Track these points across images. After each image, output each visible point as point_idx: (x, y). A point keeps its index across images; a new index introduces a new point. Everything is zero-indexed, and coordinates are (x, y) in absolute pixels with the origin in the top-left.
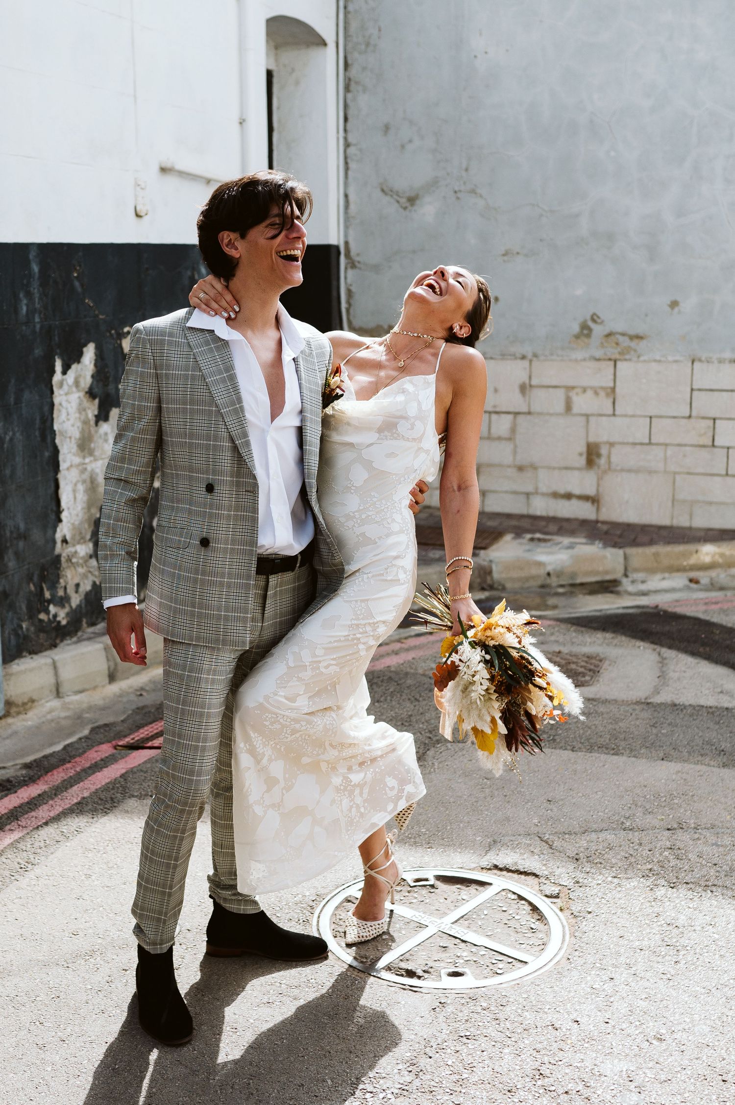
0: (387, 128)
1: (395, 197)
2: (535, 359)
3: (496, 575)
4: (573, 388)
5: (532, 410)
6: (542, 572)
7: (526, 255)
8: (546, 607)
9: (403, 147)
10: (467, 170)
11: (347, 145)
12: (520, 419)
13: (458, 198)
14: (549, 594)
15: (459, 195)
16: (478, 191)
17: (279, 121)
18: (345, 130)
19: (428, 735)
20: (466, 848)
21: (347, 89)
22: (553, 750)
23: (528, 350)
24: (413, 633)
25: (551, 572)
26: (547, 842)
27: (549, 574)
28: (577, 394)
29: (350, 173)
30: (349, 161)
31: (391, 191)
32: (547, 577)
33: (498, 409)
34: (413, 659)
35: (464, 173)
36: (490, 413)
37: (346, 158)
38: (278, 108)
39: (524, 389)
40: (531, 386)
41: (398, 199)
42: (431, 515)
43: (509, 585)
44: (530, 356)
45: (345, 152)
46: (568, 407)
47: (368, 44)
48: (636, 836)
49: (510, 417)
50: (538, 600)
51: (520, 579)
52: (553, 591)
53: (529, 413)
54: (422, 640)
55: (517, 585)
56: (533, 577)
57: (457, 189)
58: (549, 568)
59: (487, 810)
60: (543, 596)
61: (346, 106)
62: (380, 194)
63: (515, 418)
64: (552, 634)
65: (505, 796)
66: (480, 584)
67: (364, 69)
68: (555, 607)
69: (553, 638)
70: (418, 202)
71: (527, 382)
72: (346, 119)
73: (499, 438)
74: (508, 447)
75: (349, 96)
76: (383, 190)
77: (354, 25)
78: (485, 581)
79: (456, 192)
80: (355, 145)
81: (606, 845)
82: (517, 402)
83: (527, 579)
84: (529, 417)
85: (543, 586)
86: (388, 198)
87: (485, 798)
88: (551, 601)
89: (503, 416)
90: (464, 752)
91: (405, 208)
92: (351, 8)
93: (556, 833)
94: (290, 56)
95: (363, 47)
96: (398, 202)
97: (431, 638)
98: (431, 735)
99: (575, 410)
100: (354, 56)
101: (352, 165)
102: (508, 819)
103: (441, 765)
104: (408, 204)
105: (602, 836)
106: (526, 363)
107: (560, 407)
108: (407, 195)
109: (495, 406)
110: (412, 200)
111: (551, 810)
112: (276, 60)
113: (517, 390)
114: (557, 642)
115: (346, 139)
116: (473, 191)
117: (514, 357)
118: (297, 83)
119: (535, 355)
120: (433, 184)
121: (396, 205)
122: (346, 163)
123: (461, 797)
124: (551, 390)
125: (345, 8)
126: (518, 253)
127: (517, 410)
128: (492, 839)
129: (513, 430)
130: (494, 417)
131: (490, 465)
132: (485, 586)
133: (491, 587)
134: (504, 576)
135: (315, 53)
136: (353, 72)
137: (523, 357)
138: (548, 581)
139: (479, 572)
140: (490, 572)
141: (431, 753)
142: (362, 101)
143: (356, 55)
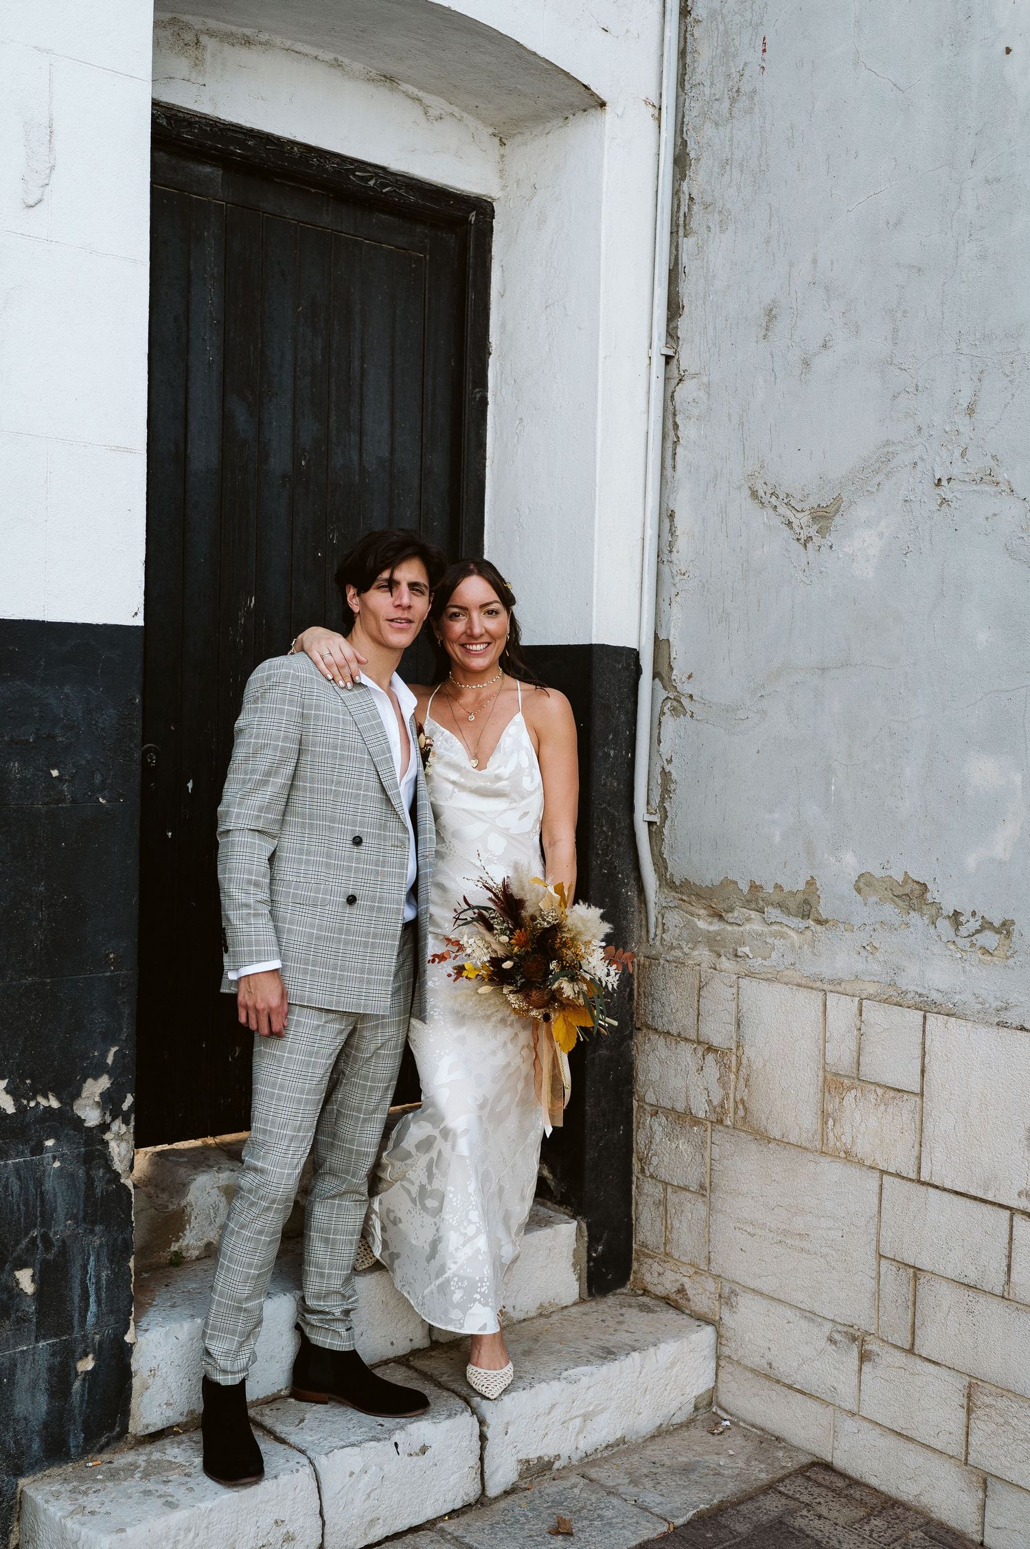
0: (770, 318)
1: (783, 509)
9: (806, 363)
10: (970, 411)
11: (674, 376)
13: (944, 502)
15: (946, 491)
16: (1003, 475)
17: (503, 326)
18: (670, 337)
29: (681, 453)
30: (680, 420)
31: (773, 494)
35: (963, 422)
37: (666, 410)
41: (789, 514)
45: (665, 394)
57: (941, 472)
61: (674, 273)
62: (749, 503)
67: (728, 167)
70: (838, 520)
72: (674, 309)
75: (685, 243)
76: (754, 494)
77: (707, 54)
80: (694, 376)
86: (766, 515)
91: (806, 542)
96: (790, 524)
101: (688, 431)
104: (814, 531)
108: (813, 501)
110: (823, 517)
112: (502, 171)
116: (988, 477)
120: (882, 462)
121: (788, 533)
122: (669, 425)
136: (697, 182)
142: (720, 254)
143: (709, 130)
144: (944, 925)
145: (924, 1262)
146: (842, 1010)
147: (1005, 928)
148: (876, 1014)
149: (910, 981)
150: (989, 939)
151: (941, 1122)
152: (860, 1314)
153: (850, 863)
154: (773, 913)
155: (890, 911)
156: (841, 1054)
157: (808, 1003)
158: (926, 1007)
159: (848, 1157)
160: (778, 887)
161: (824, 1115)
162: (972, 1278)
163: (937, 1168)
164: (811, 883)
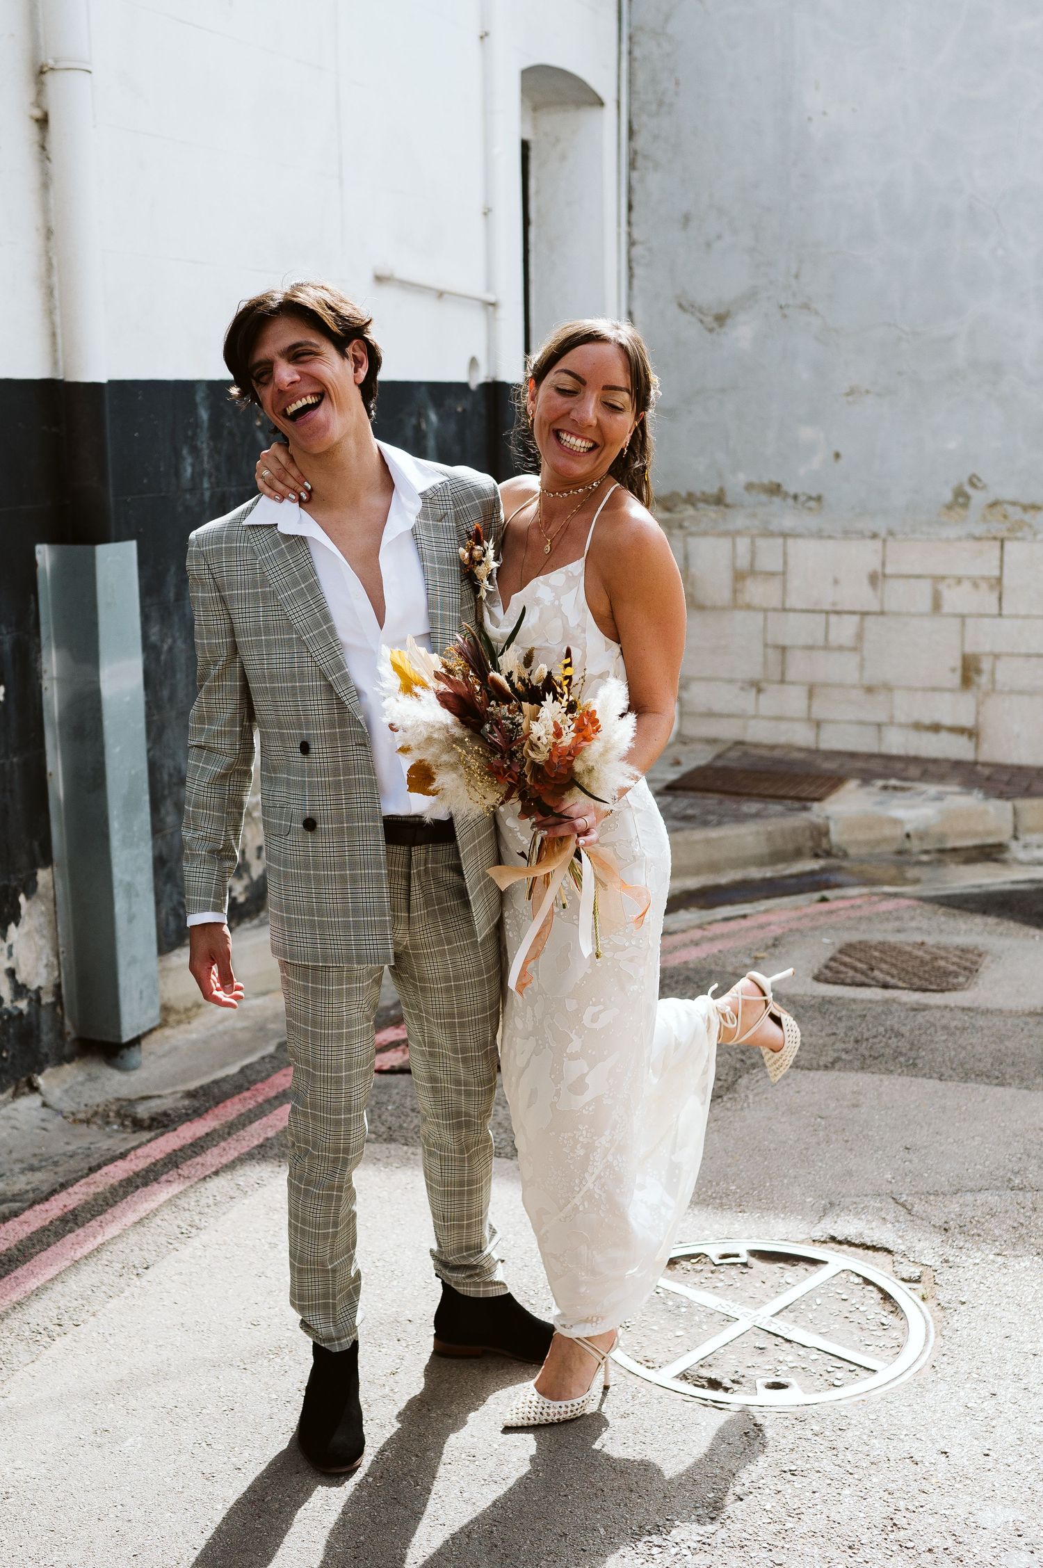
0: (686, 219)
1: (698, 314)
2: (890, 538)
3: (835, 837)
4: (943, 578)
5: (886, 609)
6: (899, 832)
7: (879, 395)
8: (905, 881)
9: (709, 245)
10: (797, 277)
11: (632, 243)
12: (870, 621)
13: (785, 316)
14: (908, 863)
15: (786, 311)
16: (813, 306)
17: (539, 211)
18: (629, 223)
19: (740, 1056)
20: (792, 1212)
21: (632, 165)
22: (913, 1079)
23: (880, 525)
24: (719, 917)
25: (912, 833)
26: (904, 1206)
27: (908, 836)
28: (949, 586)
29: (636, 282)
30: (634, 265)
31: (693, 306)
32: (906, 840)
33: (839, 608)
34: (720, 951)
35: (793, 282)
36: (827, 613)
37: (630, 261)
38: (537, 192)
39: (874, 579)
40: (884, 576)
41: (701, 317)
42: (745, 754)
43: (852, 851)
44: (883, 533)
45: (629, 252)
46: (937, 605)
47: (661, 103)
48: (1028, 1198)
49: (856, 618)
50: (893, 872)
51: (867, 843)
52: (914, 859)
53: (882, 613)
54: (733, 925)
55: (864, 851)
56: (886, 840)
57: (783, 304)
58: (909, 828)
59: (821, 1161)
60: (900, 866)
61: (630, 190)
62: (677, 310)
63: (862, 620)
64: (912, 918)
65: (847, 1141)
66: (812, 849)
67: (656, 137)
68: (916, 881)
69: (913, 924)
70: (729, 321)
71: (879, 569)
72: (630, 207)
73: (841, 648)
74: (851, 661)
75: (635, 175)
76: (681, 306)
77: (641, 78)
78: (819, 845)
79: (781, 307)
80: (642, 242)
81: (986, 1209)
82: (865, 597)
83: (878, 842)
84: (881, 619)
85: (900, 852)
86: (687, 316)
87: (819, 1144)
88: (912, 873)
89: (846, 617)
90: (790, 1081)
91: (711, 330)
92: (637, 53)
93: (917, 1193)
94: (554, 121)
95: (654, 107)
96: (701, 321)
97: (744, 923)
98: (744, 1058)
99: (946, 608)
100: (642, 121)
101: (638, 271)
102: (850, 1173)
103: (757, 1099)
104: (715, 325)
105: (981, 1197)
106: (877, 544)
107: (925, 604)
108: (715, 311)
109: (834, 604)
110: (721, 319)
111: (910, 1161)
112: (535, 126)
113: (865, 581)
114: (919, 929)
115: (629, 235)
116: (806, 306)
117: (861, 535)
118: (563, 158)
119: (891, 533)
120: (751, 296)
121: (699, 325)
122: (630, 268)
123: (785, 1142)
124: (912, 581)
125: (630, 53)
126: (868, 392)
127: (865, 609)
128: (828, 1201)
129: (860, 636)
130: (833, 619)
131: (827, 685)
132: (820, 852)
133: (829, 854)
134: (845, 837)
135: (588, 116)
136: (641, 142)
137: (874, 536)
138: (907, 845)
139: (812, 832)
140: (826, 833)
141: (743, 1081)
142: (653, 182)
143: (644, 118)
144: (790, 501)
145: (787, 642)
146: (743, 544)
147: (819, 499)
148: (761, 543)
149: (775, 525)
150: (812, 504)
151: (795, 582)
152: (756, 672)
153: (742, 478)
154: (701, 505)
155: (763, 498)
156: (743, 562)
157: (725, 543)
158: (785, 535)
159: (749, 607)
160: (703, 493)
161: (735, 591)
162: (810, 642)
163: (793, 602)
164: (722, 490)
